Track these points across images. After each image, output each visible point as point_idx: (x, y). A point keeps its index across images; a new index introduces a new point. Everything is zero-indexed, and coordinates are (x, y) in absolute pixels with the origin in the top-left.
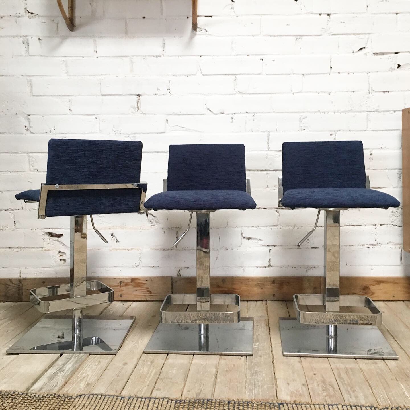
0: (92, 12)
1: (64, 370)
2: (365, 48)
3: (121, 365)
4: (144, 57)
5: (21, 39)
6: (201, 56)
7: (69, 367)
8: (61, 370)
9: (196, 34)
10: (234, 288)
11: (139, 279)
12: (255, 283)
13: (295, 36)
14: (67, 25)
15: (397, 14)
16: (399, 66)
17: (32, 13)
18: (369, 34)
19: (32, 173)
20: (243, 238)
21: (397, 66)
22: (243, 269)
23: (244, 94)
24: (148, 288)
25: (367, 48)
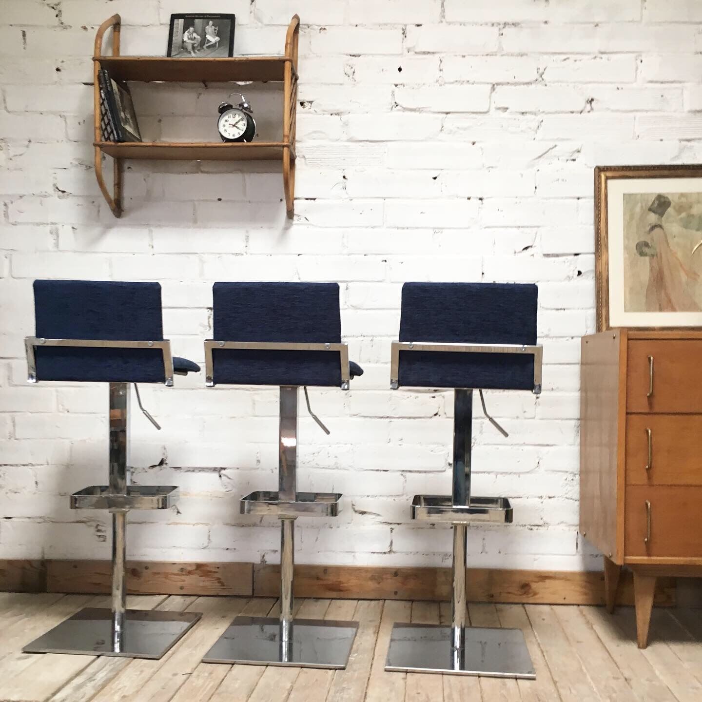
0: (148, 191)
1: (94, 680)
2: (531, 246)
3: (170, 676)
4: (218, 256)
5: (48, 228)
6: (299, 255)
7: (101, 676)
8: (91, 679)
9: (292, 224)
10: (340, 582)
11: (208, 566)
12: (369, 575)
13: (431, 228)
14: (112, 210)
15: (578, 199)
16: (580, 273)
17: (63, 192)
18: (538, 227)
19: (61, 414)
20: (354, 512)
21: (577, 273)
22: (354, 556)
23: (359, 309)
24: (219, 579)
25: (535, 247)
